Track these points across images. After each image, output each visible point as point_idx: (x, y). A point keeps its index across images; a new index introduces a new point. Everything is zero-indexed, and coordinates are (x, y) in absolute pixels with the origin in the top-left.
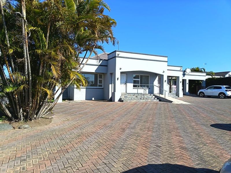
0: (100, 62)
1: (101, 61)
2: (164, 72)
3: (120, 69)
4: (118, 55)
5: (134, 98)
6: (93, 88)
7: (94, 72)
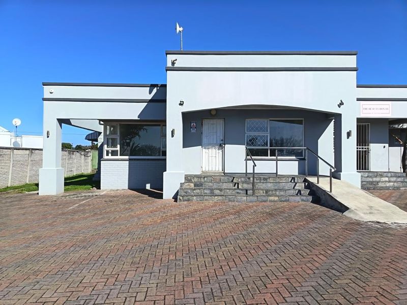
0: (150, 93)
1: (155, 90)
2: (342, 104)
3: (181, 104)
4: (173, 63)
5: (221, 190)
6: (148, 159)
7: (137, 118)
